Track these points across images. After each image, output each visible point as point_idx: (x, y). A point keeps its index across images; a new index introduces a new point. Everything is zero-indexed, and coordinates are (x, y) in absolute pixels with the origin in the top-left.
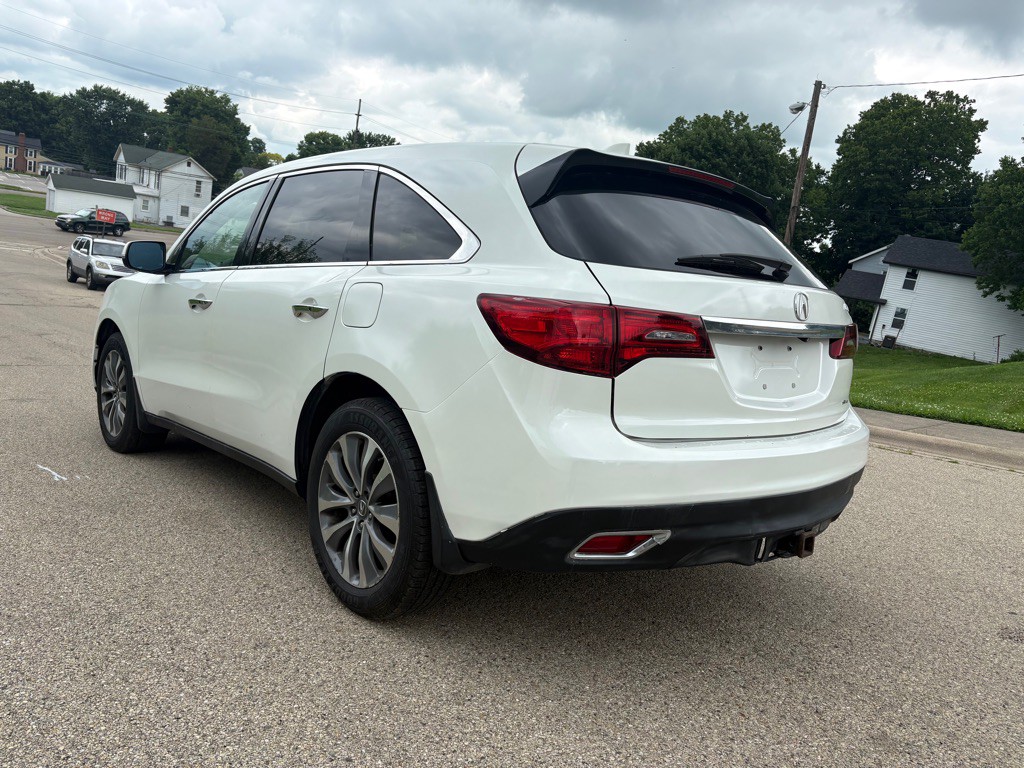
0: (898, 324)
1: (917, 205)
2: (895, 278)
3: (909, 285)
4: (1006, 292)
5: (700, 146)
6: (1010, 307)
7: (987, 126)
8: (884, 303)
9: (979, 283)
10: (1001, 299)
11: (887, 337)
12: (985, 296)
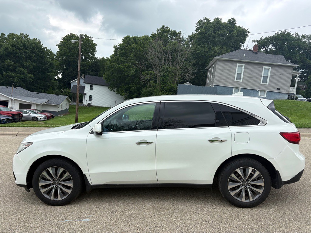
0: (90, 100)
1: (84, 66)
2: (87, 87)
3: (91, 89)
4: (115, 90)
5: (19, 45)
6: (117, 93)
7: (97, 45)
8: (85, 94)
9: (109, 88)
10: (114, 91)
11: (88, 103)
12: (111, 91)
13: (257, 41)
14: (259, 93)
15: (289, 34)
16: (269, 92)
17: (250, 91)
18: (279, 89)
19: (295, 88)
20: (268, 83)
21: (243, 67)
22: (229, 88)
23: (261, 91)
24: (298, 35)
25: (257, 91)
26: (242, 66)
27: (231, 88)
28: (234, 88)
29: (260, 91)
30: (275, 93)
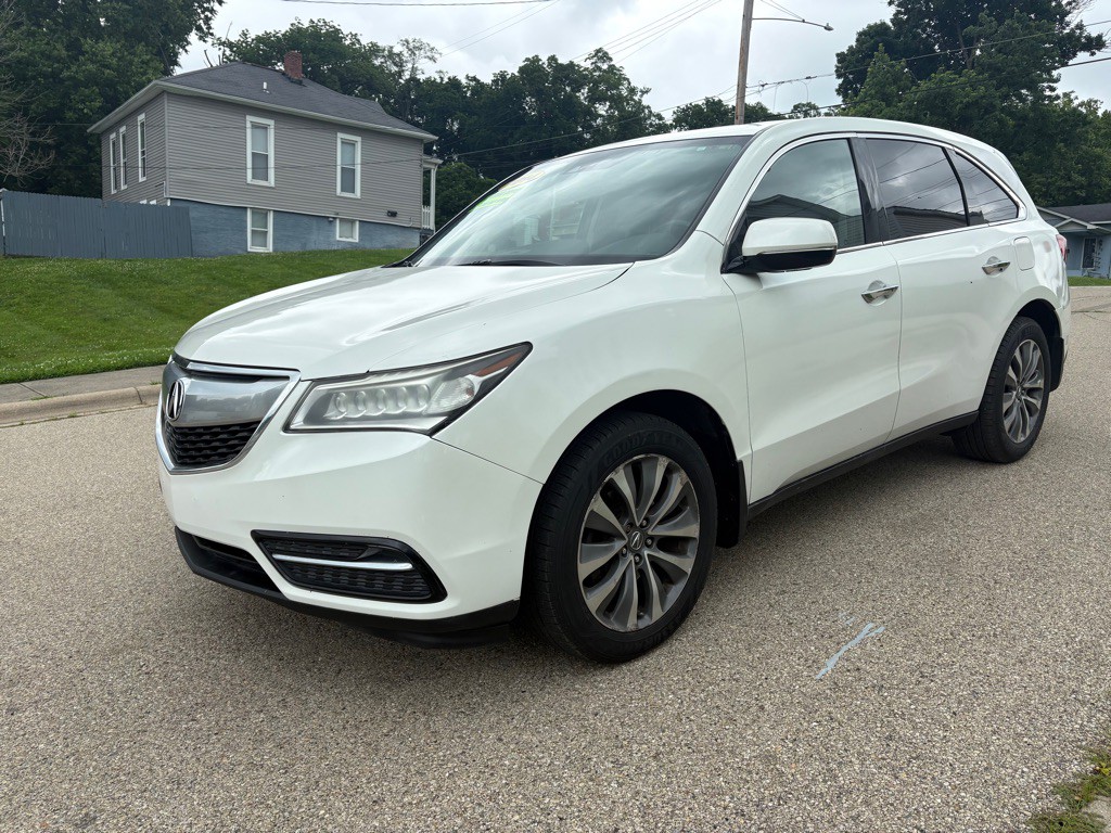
13: (230, 45)
14: (335, 226)
15: (335, 34)
16: (367, 225)
17: (306, 220)
18: (393, 214)
19: (431, 210)
20: (358, 193)
21: (271, 132)
22: (231, 211)
23: (341, 220)
24: (358, 41)
25: (330, 221)
26: (265, 128)
27: (240, 211)
28: (249, 213)
29: (338, 221)
30: (385, 227)
